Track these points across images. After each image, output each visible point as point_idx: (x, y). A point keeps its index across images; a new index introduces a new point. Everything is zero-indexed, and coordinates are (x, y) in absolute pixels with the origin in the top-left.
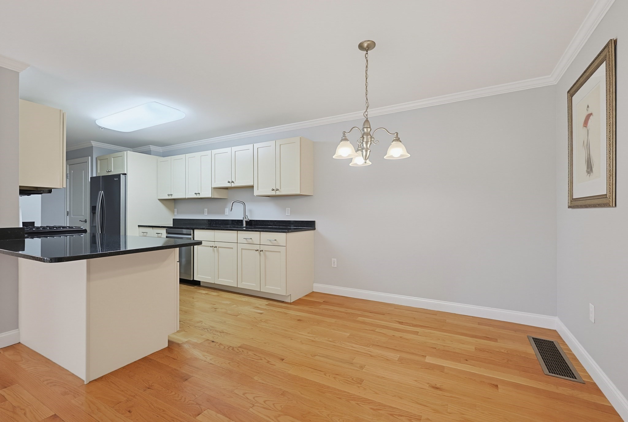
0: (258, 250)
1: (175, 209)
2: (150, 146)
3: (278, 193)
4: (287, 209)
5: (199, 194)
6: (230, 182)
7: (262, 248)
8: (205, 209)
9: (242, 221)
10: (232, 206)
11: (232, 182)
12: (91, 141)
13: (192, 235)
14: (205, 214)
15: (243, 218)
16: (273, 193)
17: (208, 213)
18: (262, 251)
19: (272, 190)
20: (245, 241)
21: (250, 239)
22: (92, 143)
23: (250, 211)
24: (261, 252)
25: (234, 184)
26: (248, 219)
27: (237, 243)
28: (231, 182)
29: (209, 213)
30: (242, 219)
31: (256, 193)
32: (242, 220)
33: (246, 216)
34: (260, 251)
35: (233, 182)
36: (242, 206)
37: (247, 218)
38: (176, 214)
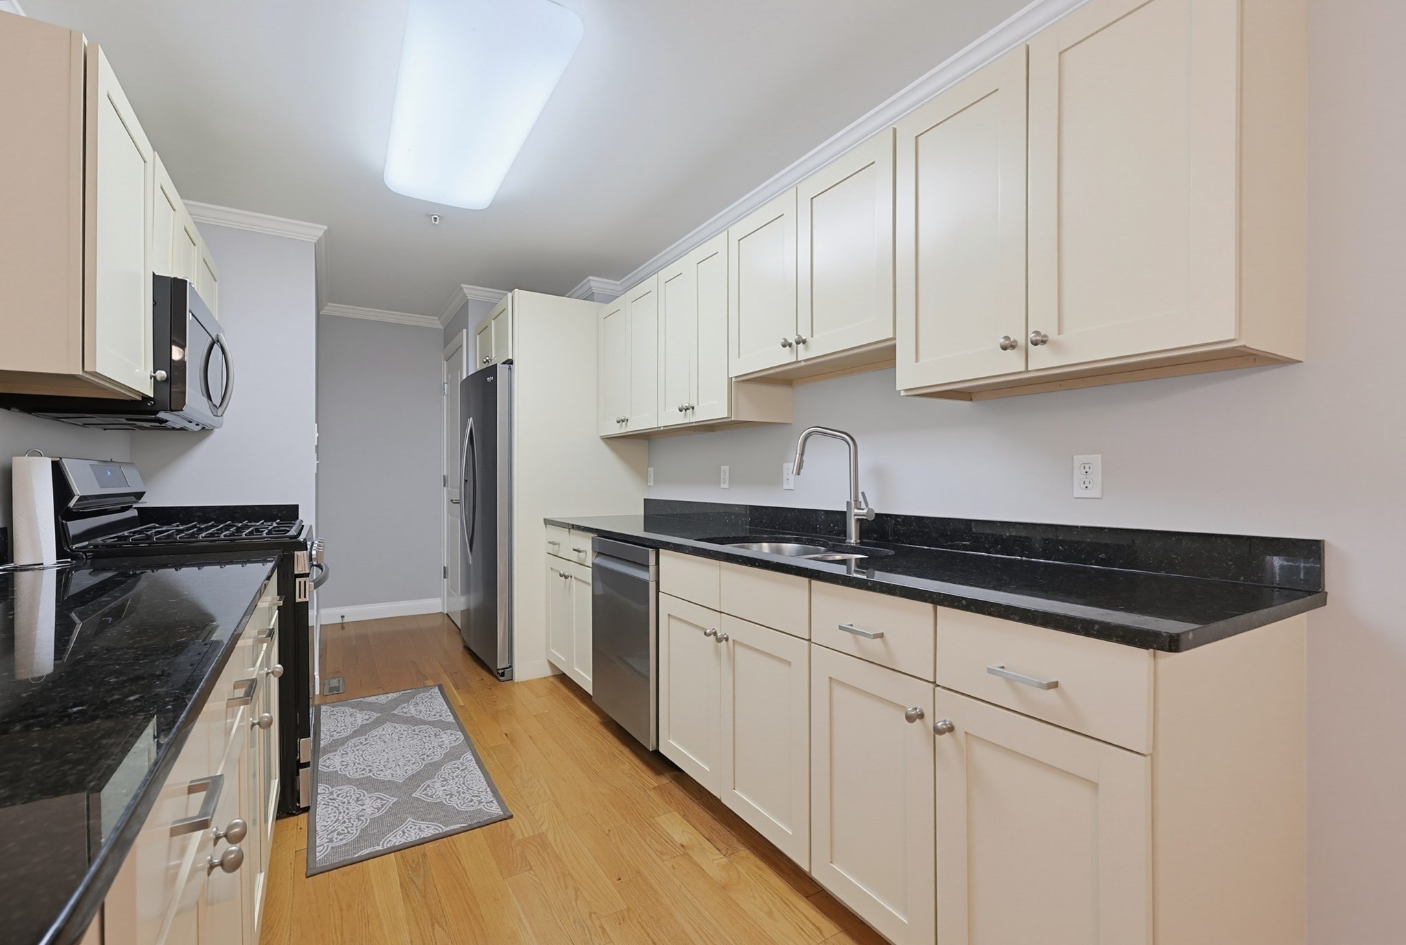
0: (921, 716)
1: (649, 469)
2: (590, 278)
3: (1043, 361)
4: (1079, 459)
5: (693, 408)
6: (790, 345)
7: (949, 709)
8: (723, 468)
9: (843, 515)
10: (802, 454)
11: (798, 343)
12: (462, 285)
13: (652, 569)
14: (722, 486)
15: (848, 504)
16: (1010, 365)
17: (730, 483)
18: (951, 729)
19: (1004, 348)
20: (846, 642)
21: (879, 640)
22: (466, 291)
23: (879, 474)
24: (942, 739)
25: (807, 349)
26: (870, 510)
27: (810, 640)
28: (794, 344)
29: (733, 481)
30: (845, 510)
31: (908, 375)
32: (844, 513)
33: (861, 498)
34: (937, 731)
35: (804, 342)
36: (840, 451)
37: (863, 506)
38: (651, 484)
